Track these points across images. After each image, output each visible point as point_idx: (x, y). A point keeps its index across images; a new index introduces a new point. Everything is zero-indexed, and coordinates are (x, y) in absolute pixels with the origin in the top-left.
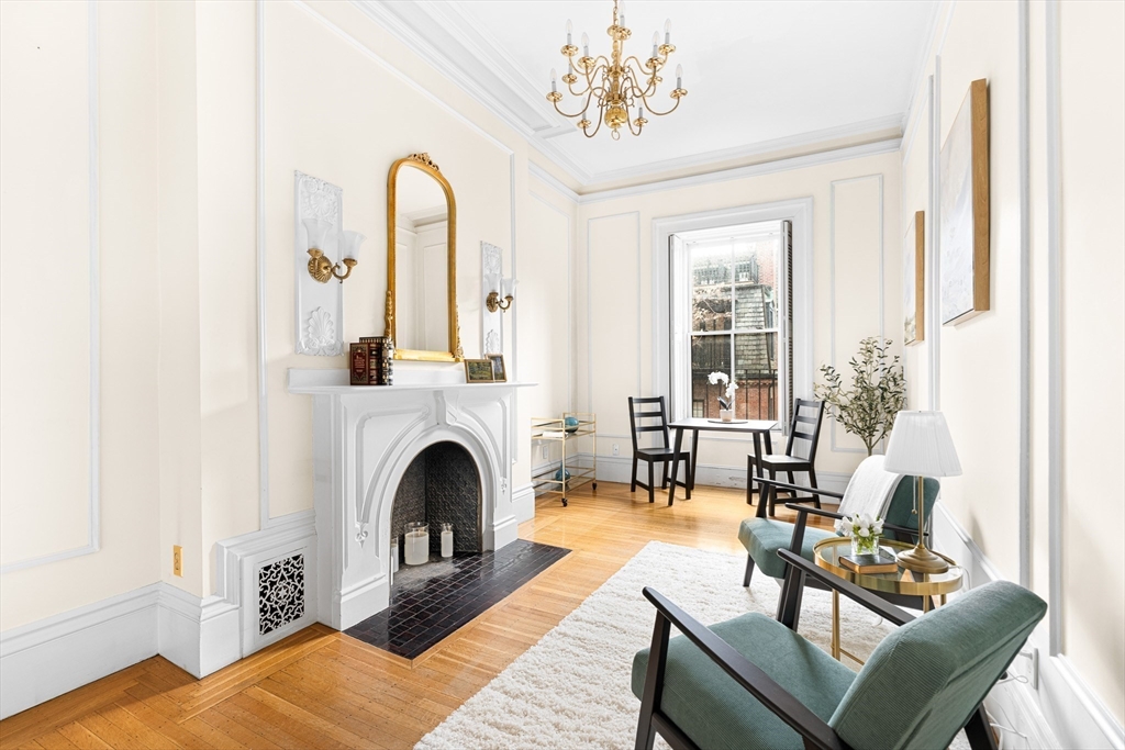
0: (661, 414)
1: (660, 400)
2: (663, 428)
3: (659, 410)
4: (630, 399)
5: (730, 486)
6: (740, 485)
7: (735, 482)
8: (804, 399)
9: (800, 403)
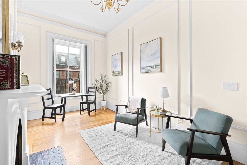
1: (50, 89)
2: (52, 98)
3: (50, 93)
5: (69, 111)
6: (72, 110)
7: (70, 110)
8: (90, 87)
9: (89, 88)
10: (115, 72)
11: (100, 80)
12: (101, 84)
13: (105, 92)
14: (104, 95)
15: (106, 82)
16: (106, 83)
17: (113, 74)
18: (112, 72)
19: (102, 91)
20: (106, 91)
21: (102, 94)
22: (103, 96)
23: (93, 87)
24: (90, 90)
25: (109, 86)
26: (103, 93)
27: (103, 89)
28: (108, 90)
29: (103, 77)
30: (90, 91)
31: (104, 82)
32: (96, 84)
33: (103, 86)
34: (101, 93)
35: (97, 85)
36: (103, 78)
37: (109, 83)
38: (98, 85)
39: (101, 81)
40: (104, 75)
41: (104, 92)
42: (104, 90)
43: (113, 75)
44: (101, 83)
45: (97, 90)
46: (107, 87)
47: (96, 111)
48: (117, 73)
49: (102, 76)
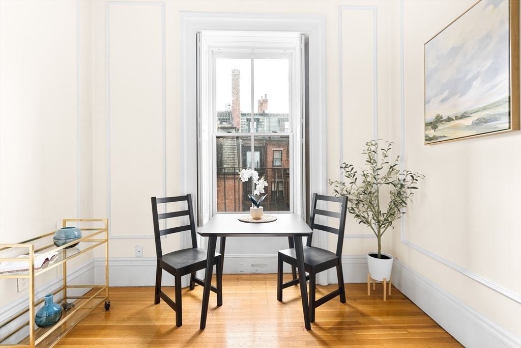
0: (188, 212)
1: (187, 198)
2: (191, 227)
3: (186, 209)
4: (154, 200)
5: (251, 272)
6: (260, 270)
7: (256, 268)
8: (321, 193)
9: (318, 197)
10: (449, 119)
11: (361, 166)
12: (369, 184)
13: (385, 220)
14: (382, 230)
15: (389, 173)
16: (390, 180)
17: (431, 133)
18: (427, 125)
19: (370, 213)
20: (391, 214)
21: (370, 225)
22: (379, 236)
23: (331, 194)
24: (321, 205)
25: (409, 191)
26: (379, 222)
27: (378, 205)
28: (402, 210)
29: (380, 152)
30: (321, 209)
31: (383, 173)
32: (348, 181)
33: (377, 191)
34: (367, 222)
35: (348, 185)
36: (379, 157)
37: (409, 178)
38: (355, 188)
39: (368, 169)
40: (381, 145)
41: (381, 218)
42: (384, 209)
43: (429, 140)
44: (369, 179)
45: (349, 205)
46: (399, 201)
47: (343, 300)
48: (468, 122)
49: (373, 148)
